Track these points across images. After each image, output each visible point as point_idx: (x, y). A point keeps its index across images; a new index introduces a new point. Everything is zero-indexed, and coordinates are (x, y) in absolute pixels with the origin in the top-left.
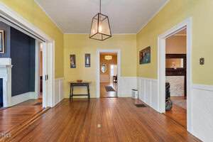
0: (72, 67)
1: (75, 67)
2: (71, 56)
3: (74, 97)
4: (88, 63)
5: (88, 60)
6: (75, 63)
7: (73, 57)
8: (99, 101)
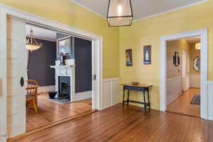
0: (128, 65)
1: (131, 65)
2: (127, 51)
3: (130, 103)
4: (147, 59)
5: (147, 54)
6: (131, 59)
7: (129, 52)
8: (163, 117)
